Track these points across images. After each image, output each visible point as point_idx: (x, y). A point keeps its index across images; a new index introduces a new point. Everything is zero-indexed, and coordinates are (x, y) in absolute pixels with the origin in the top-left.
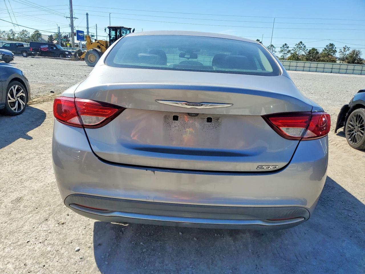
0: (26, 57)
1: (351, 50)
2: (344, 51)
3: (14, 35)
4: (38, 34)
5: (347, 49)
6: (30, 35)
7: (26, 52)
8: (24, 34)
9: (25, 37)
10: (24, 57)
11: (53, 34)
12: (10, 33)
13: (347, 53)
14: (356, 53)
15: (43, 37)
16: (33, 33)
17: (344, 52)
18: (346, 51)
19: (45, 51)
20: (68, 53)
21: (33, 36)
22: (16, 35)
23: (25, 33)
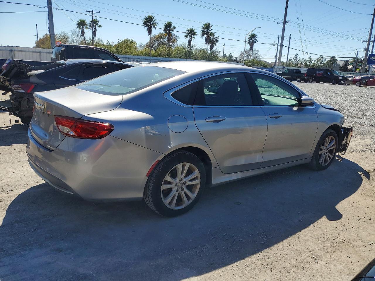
0: (299, 82)
3: (311, 62)
4: (334, 60)
6: (326, 61)
7: (300, 77)
8: (320, 60)
9: (320, 64)
10: (298, 82)
11: (349, 59)
12: (308, 60)
15: (339, 62)
16: (329, 59)
19: (319, 76)
20: (342, 79)
21: (328, 62)
22: (313, 62)
23: (322, 59)
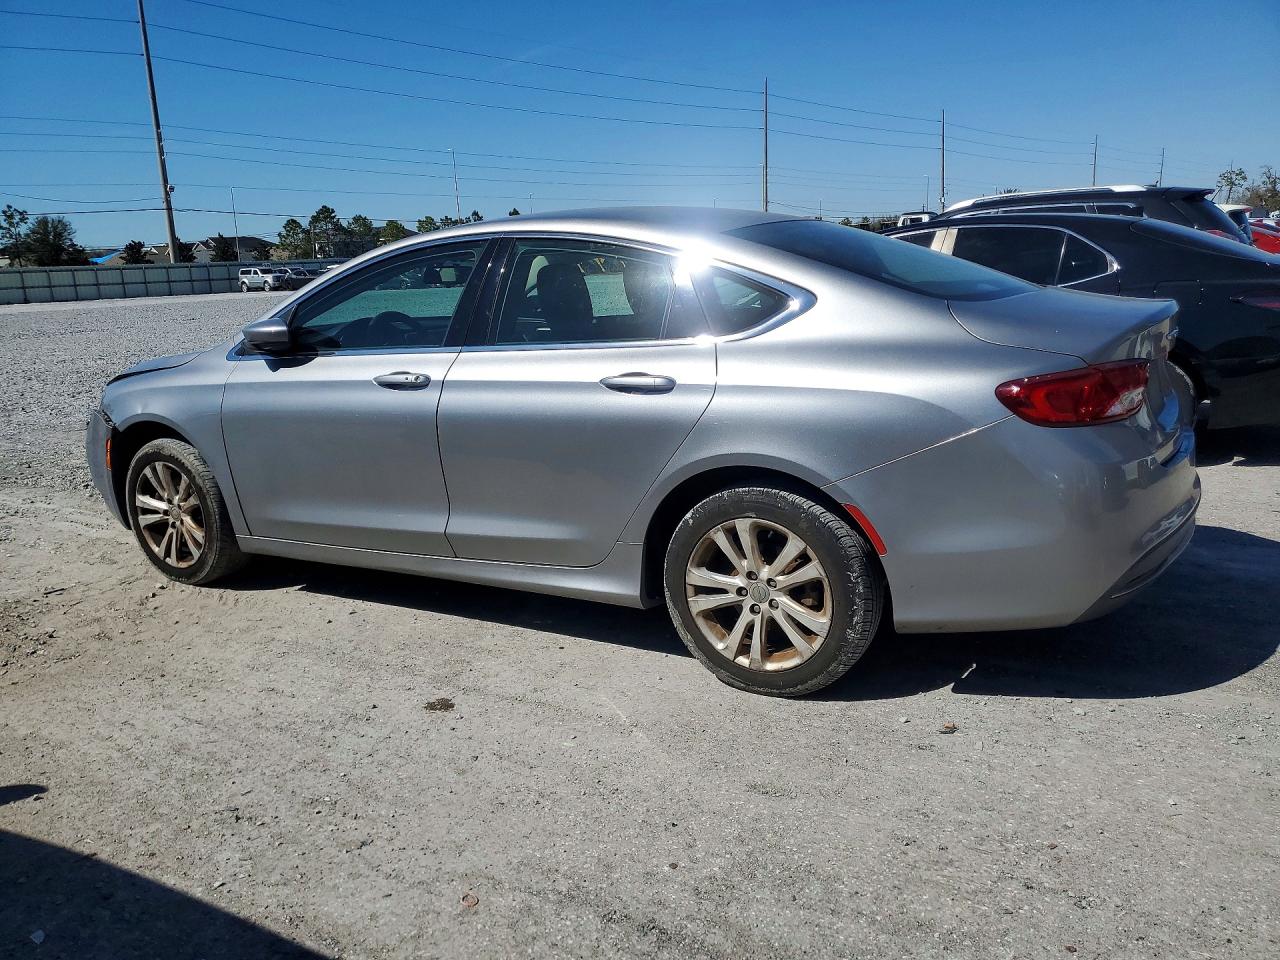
1: (31, 221)
2: (11, 224)
5: (17, 218)
13: (23, 229)
14: (55, 228)
17: (13, 229)
18: (17, 223)
